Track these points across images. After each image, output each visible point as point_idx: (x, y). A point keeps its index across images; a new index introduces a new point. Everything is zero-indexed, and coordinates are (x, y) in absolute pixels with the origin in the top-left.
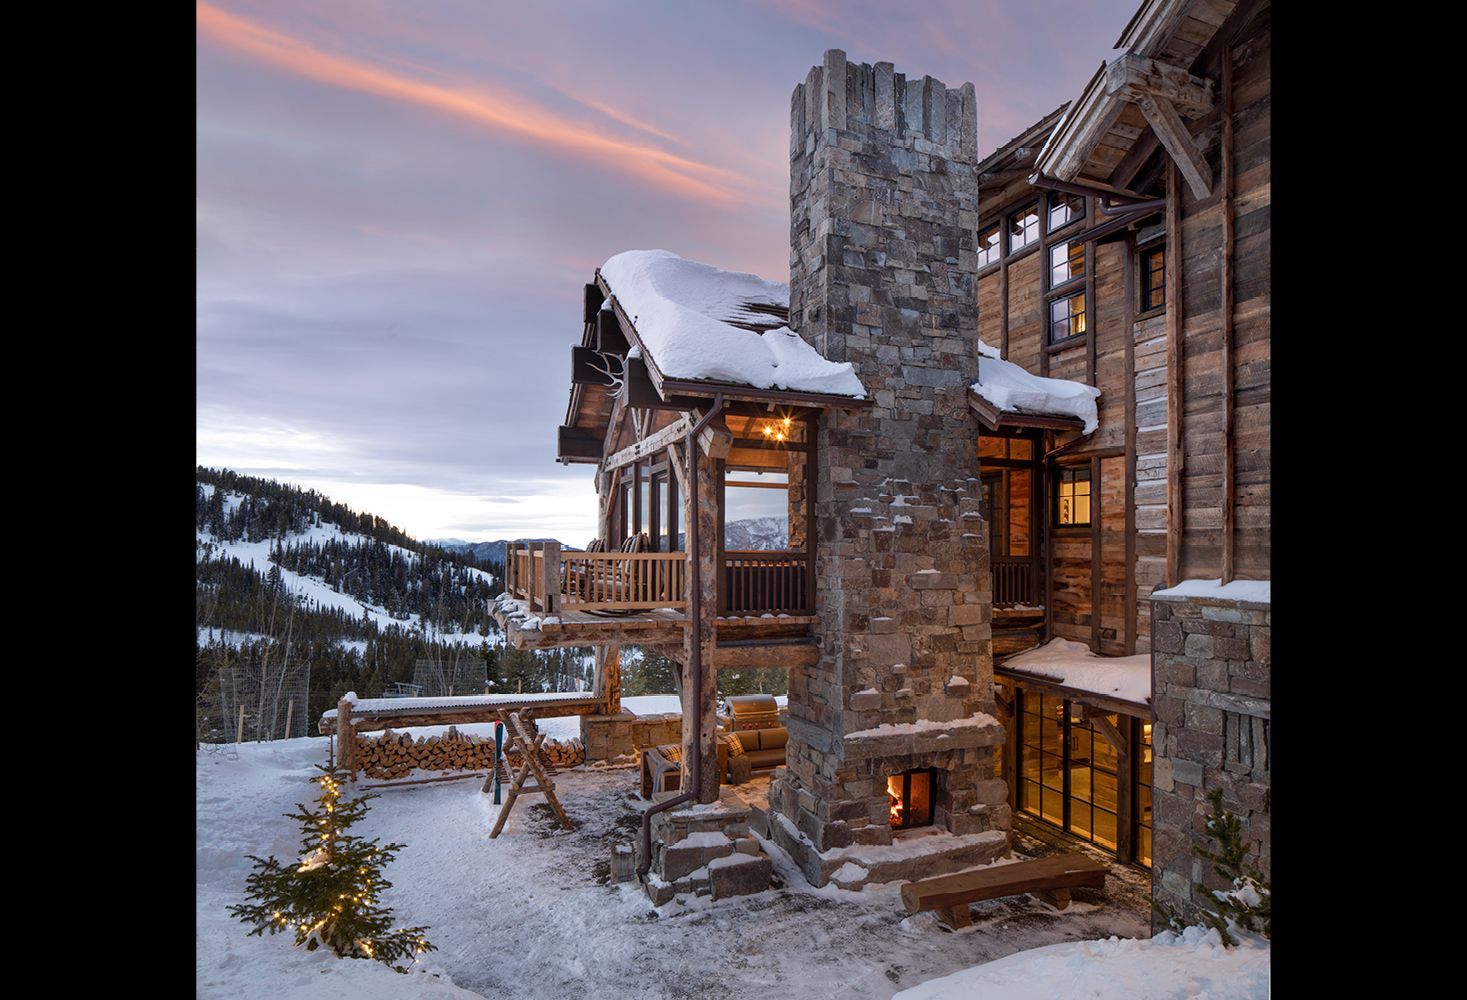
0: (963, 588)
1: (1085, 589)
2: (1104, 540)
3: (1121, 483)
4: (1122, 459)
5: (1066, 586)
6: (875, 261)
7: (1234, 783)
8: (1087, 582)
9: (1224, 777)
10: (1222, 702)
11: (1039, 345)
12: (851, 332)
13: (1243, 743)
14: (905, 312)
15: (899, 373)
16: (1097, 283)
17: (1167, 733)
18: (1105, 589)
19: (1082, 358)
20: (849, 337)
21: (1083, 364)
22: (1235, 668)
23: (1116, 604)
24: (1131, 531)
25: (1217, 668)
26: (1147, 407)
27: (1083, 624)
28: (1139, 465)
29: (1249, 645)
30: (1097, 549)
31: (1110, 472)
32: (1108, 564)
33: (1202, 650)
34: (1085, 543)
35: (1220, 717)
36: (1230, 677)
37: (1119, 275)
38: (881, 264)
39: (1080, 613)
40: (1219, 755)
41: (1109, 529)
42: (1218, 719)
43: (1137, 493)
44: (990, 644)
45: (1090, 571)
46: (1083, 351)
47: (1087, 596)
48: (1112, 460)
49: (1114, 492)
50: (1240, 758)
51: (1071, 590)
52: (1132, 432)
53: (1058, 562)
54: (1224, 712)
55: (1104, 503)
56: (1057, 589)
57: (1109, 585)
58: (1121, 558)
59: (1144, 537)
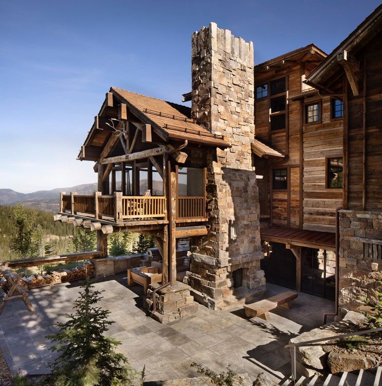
0: (252, 208)
1: (285, 208)
2: (291, 193)
3: (298, 176)
4: (299, 168)
5: (277, 207)
6: (225, 98)
7: (367, 263)
8: (286, 206)
9: (364, 262)
10: (362, 241)
11: (268, 130)
12: (218, 121)
13: (370, 252)
14: (234, 116)
15: (232, 137)
16: (290, 113)
17: (344, 251)
18: (292, 209)
19: (284, 136)
20: (218, 123)
21: (285, 138)
22: (368, 231)
23: (295, 213)
24: (302, 191)
25: (362, 231)
26: (307, 153)
27: (284, 220)
28: (304, 170)
29: (372, 224)
30: (289, 196)
31: (294, 172)
32: (293, 201)
33: (356, 226)
34: (285, 194)
35: (363, 245)
36: (366, 233)
37: (297, 111)
38: (227, 99)
39: (283, 216)
40: (362, 256)
41: (293, 190)
42: (362, 245)
43: (304, 179)
44: (259, 227)
45: (286, 203)
46: (285, 134)
47: (285, 211)
48: (295, 169)
49: (295, 178)
50: (369, 256)
51: (279, 209)
52: (302, 160)
53: (275, 200)
54: (364, 243)
55: (291, 182)
56: (274, 209)
57: (293, 207)
58: (298, 199)
59: (306, 193)
